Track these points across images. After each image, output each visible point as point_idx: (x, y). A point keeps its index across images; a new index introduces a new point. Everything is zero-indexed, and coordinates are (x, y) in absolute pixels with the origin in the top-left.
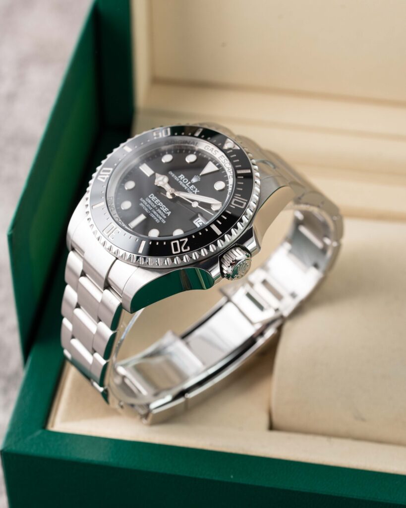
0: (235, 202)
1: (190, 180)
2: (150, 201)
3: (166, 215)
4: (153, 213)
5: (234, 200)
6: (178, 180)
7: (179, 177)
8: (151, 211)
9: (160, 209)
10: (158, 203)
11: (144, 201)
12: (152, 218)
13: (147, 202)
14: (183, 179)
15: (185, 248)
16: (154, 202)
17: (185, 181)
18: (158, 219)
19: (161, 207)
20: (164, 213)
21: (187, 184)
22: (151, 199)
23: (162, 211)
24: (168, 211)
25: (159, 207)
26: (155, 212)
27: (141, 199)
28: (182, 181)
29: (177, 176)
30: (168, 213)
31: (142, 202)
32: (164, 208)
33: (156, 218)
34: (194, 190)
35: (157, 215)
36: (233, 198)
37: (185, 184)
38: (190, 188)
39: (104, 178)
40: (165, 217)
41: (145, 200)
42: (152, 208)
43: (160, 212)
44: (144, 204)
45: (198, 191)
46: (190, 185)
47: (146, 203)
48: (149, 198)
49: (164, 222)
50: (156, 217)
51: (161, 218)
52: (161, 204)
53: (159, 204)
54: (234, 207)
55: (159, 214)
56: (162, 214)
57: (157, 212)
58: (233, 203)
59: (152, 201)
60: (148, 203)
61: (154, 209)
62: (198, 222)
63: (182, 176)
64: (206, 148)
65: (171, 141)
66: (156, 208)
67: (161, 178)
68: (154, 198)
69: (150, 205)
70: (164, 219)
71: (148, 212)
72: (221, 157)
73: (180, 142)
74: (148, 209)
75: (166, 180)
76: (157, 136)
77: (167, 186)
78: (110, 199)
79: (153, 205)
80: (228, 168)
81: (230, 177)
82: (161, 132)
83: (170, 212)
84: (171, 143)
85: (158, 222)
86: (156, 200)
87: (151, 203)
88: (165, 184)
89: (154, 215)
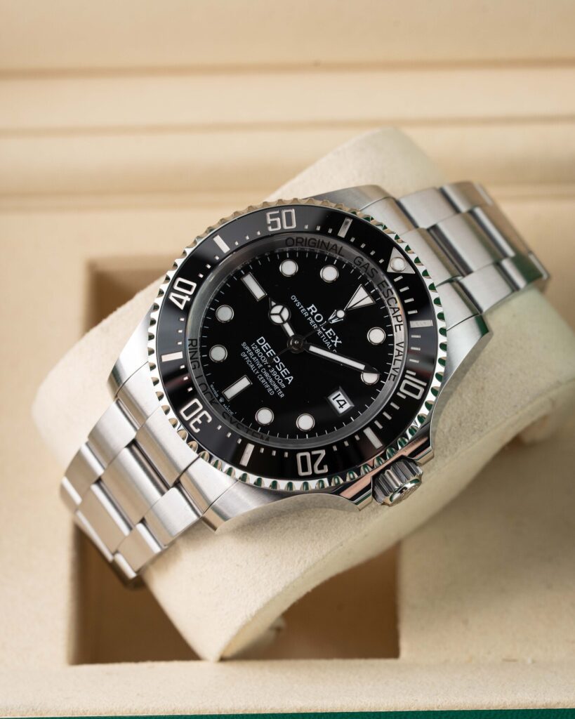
0: (407, 387)
1: (326, 318)
2: (258, 351)
3: (286, 382)
4: (263, 376)
5: (405, 382)
6: (306, 314)
7: (309, 309)
8: (260, 370)
9: (276, 370)
10: (272, 357)
11: (247, 348)
12: (262, 385)
13: (253, 351)
14: (314, 314)
15: (320, 467)
16: (265, 354)
17: (319, 318)
18: (272, 387)
19: (278, 364)
20: (281, 377)
21: (321, 326)
22: (259, 347)
23: (279, 373)
24: (288, 375)
25: (274, 365)
26: (267, 375)
27: (244, 344)
28: (313, 317)
29: (306, 308)
30: (288, 378)
31: (245, 351)
32: (283, 369)
33: (268, 386)
34: (334, 338)
35: (271, 381)
36: (403, 378)
37: (318, 324)
38: (326, 333)
39: (180, 301)
40: (284, 386)
41: (251, 348)
42: (261, 366)
43: (275, 375)
44: (248, 355)
45: (340, 342)
46: (328, 327)
47: (251, 354)
48: (257, 344)
49: (282, 396)
50: (269, 384)
51: (276, 387)
53: (274, 359)
54: (404, 397)
55: (273, 377)
56: (279, 379)
57: (270, 374)
58: (402, 389)
59: (262, 350)
60: (256, 355)
61: (265, 366)
62: (338, 399)
63: (312, 308)
64: (356, 261)
65: (297, 238)
66: (269, 366)
67: (277, 309)
68: (265, 345)
69: (259, 358)
70: (282, 389)
71: (256, 371)
72: (381, 283)
73: (312, 241)
74: (255, 365)
75: (286, 314)
76: (274, 224)
77: (287, 327)
78: (191, 344)
79: (263, 358)
80: (394, 308)
81: (398, 327)
82: (280, 216)
83: (292, 377)
84: (297, 242)
85: (272, 393)
86: (269, 349)
87: (260, 355)
88: (284, 322)
89: (265, 379)
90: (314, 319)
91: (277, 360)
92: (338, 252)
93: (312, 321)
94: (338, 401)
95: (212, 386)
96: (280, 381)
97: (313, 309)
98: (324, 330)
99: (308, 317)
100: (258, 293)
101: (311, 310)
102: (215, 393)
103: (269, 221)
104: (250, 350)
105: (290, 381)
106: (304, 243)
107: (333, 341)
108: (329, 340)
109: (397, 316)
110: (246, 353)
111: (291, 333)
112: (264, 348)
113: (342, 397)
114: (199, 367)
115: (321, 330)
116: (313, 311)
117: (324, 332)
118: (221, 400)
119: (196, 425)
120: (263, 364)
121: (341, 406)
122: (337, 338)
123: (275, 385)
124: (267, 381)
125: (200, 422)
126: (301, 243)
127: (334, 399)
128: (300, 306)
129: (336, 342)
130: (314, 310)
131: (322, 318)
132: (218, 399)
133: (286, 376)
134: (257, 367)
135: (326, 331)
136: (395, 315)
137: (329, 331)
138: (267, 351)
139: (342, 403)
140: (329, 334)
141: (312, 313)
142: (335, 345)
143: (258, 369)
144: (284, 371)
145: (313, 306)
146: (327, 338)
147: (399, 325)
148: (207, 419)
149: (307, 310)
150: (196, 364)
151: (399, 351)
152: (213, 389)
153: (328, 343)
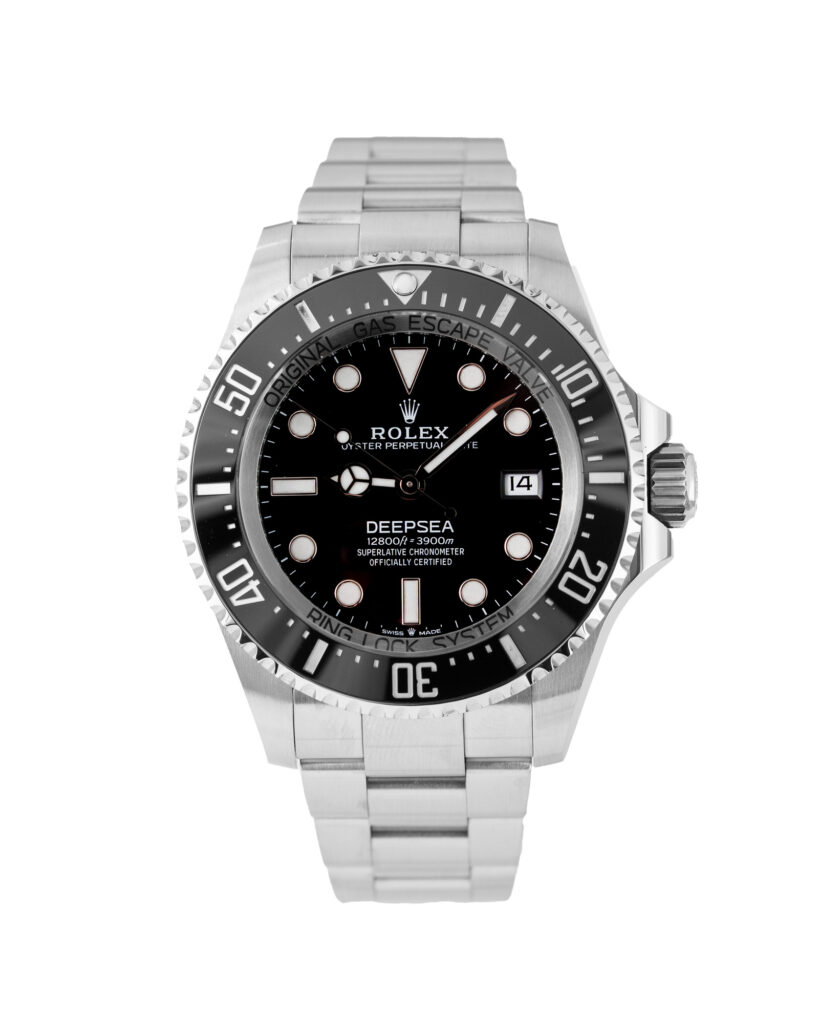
0: (573, 387)
1: (402, 424)
2: (382, 541)
3: (447, 534)
4: (418, 557)
5: (564, 386)
6: (378, 446)
7: (374, 438)
8: (408, 556)
9: (423, 535)
10: (403, 529)
11: (368, 552)
12: (430, 568)
13: (378, 547)
14: (386, 435)
15: (596, 570)
16: (392, 535)
17: (395, 433)
18: (442, 556)
20: (437, 535)
21: (408, 437)
22: (378, 535)
23: (429, 535)
24: (442, 525)
25: (413, 534)
26: (421, 552)
27: (360, 552)
28: (388, 440)
29: (369, 440)
30: (445, 528)
31: (370, 556)
32: (428, 525)
33: (436, 561)
34: (435, 433)
35: (432, 552)
36: (558, 385)
37: (403, 439)
38: (421, 437)
40: (451, 541)
41: (371, 547)
42: (404, 550)
43: (429, 541)
44: (379, 557)
46: (415, 431)
47: (380, 552)
48: (371, 536)
49: (462, 552)
50: (434, 557)
51: (445, 551)
52: (409, 525)
53: (406, 528)
54: (582, 401)
55: (430, 546)
56: (438, 541)
57: (423, 546)
58: (571, 396)
59: (385, 536)
60: (385, 547)
61: (408, 546)
62: (516, 483)
64: (359, 333)
65: (273, 386)
66: (412, 541)
67: (346, 479)
68: (381, 526)
69: (393, 546)
70: (454, 546)
71: (406, 562)
72: (411, 322)
73: (291, 371)
74: (398, 557)
75: (360, 472)
76: (237, 404)
77: (378, 482)
78: (315, 620)
79: (396, 541)
80: (455, 330)
81: (482, 342)
82: (230, 389)
83: (447, 522)
84: (279, 391)
85: (450, 563)
86: (390, 525)
87: (389, 541)
88: (370, 481)
89: (424, 557)
90: (392, 441)
91: (411, 525)
92: (328, 346)
93: (393, 445)
94: (519, 486)
95: (384, 631)
96: (441, 540)
97: (377, 431)
98: (415, 437)
99: (383, 446)
100: (306, 486)
101: (377, 436)
102: (396, 633)
103: (227, 406)
104: (373, 551)
105: (451, 528)
106: (287, 383)
107: (438, 437)
108: (433, 440)
109: (468, 334)
110: (374, 558)
111: (390, 483)
112: (383, 529)
113: (517, 478)
114: (351, 631)
115: (413, 441)
116: (380, 434)
117: (418, 440)
118: (412, 632)
119: (427, 688)
120: (403, 546)
121: (529, 486)
122: (437, 428)
123: (442, 551)
124: (428, 557)
125: (427, 681)
126: (283, 386)
127: (512, 489)
128: (362, 446)
129: (441, 433)
130: (380, 431)
131: (399, 430)
132: (407, 635)
133: (441, 528)
134: (401, 557)
135: (419, 436)
136: (464, 335)
137: (422, 433)
138: (390, 529)
139: (525, 482)
140: (424, 435)
141: (382, 438)
142: (445, 437)
143: (405, 558)
144: (431, 526)
145: (374, 429)
146: (429, 441)
147: (482, 339)
148: (430, 669)
149: (374, 441)
150: (344, 631)
151: (515, 363)
152: (390, 632)
153: (436, 445)
